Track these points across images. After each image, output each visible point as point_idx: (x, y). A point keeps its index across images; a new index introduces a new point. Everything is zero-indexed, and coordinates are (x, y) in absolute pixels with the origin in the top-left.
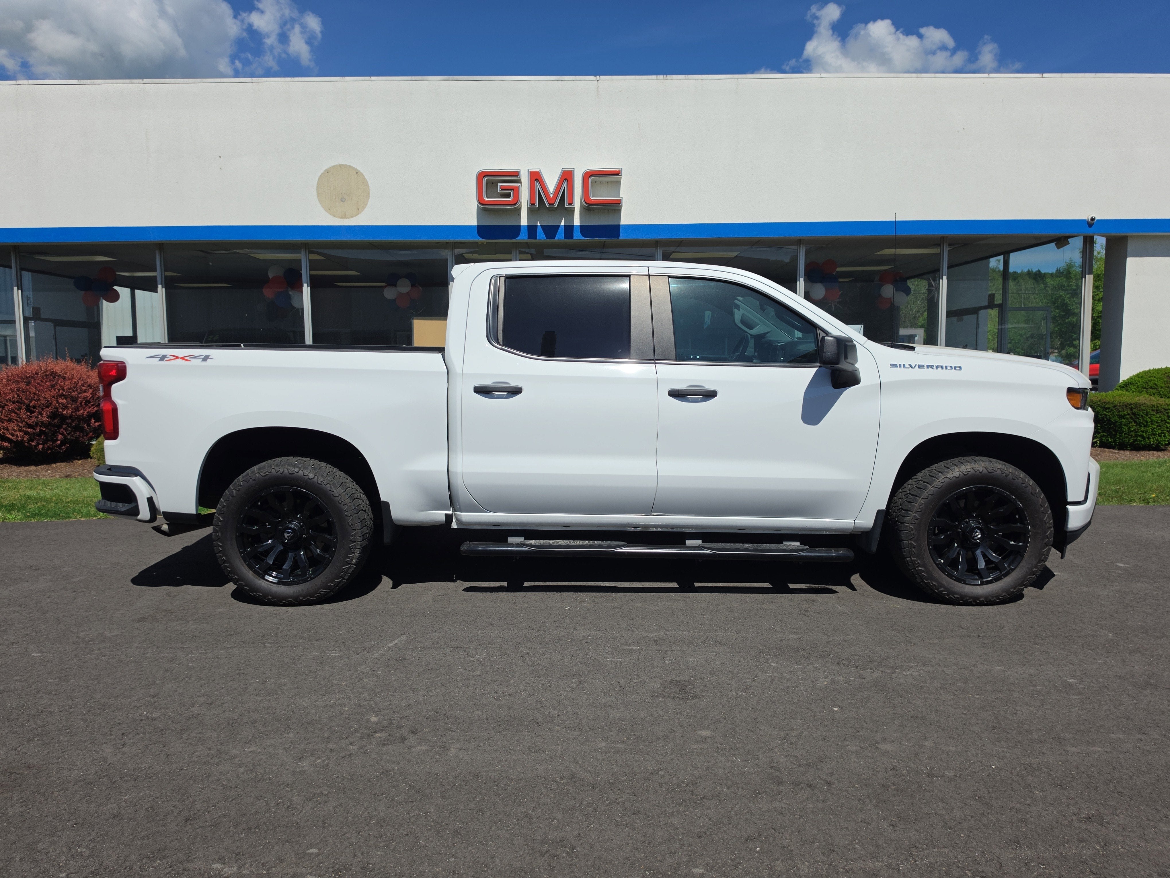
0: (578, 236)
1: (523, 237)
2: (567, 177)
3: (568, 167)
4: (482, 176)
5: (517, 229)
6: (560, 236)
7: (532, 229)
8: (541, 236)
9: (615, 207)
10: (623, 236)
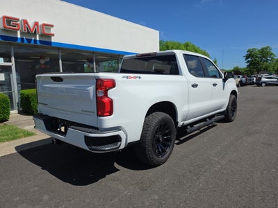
0: (38, 43)
1: (19, 41)
2: (36, 24)
3: (37, 21)
4: (4, 17)
5: (17, 38)
6: (32, 43)
7: (22, 39)
8: (26, 42)
9: (50, 36)
10: (53, 45)
